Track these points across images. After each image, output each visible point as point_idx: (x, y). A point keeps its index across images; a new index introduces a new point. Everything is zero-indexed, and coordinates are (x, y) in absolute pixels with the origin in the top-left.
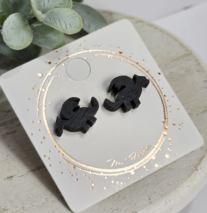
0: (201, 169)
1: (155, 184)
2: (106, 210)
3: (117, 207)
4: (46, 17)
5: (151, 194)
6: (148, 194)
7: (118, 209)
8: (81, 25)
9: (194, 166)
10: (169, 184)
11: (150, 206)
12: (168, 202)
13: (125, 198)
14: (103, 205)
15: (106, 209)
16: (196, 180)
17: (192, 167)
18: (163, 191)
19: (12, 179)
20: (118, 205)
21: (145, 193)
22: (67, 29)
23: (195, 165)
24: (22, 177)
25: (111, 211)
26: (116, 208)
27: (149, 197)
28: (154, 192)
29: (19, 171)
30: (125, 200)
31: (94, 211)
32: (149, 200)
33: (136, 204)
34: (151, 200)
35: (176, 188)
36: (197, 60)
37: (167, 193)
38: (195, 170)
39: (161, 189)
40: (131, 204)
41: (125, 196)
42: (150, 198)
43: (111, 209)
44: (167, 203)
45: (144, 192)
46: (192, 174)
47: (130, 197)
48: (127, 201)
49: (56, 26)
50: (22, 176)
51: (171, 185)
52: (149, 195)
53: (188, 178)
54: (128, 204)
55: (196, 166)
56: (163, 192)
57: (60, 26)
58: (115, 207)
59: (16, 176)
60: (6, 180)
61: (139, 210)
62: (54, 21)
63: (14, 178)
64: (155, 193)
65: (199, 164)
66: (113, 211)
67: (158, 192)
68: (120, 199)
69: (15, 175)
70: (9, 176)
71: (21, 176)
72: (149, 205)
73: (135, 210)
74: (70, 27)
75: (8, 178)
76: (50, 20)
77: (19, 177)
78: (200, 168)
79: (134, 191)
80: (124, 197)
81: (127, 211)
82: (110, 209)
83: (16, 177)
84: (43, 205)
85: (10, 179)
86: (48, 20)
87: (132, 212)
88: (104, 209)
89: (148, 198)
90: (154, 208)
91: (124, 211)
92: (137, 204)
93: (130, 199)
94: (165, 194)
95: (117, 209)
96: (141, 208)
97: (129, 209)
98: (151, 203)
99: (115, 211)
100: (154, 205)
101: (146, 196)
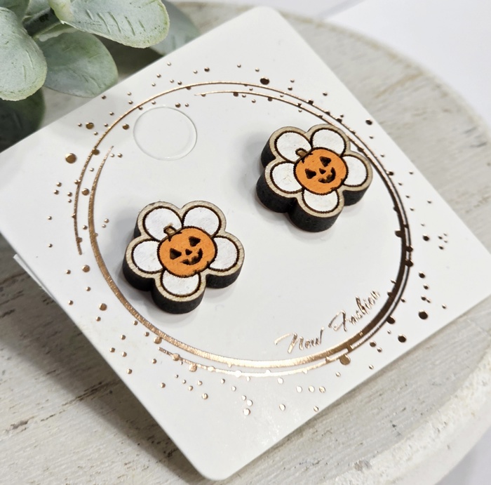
1: (399, 390)
2: (289, 469)
3: (314, 459)
5: (394, 414)
6: (388, 416)
7: (318, 463)
8: (166, 24)
11: (399, 444)
12: (440, 427)
13: (331, 433)
14: (277, 459)
15: (287, 467)
18: (424, 402)
20: (316, 452)
21: (378, 414)
25: (303, 470)
26: (312, 461)
27: (391, 421)
28: (402, 409)
29: (40, 407)
30: (333, 439)
31: (256, 476)
32: (394, 429)
33: (362, 444)
34: (398, 429)
35: (454, 390)
36: (438, 86)
37: (434, 405)
39: (419, 399)
40: (350, 446)
41: (329, 429)
42: (394, 423)
43: (300, 464)
44: (439, 431)
45: (375, 411)
47: (343, 429)
48: (336, 440)
49: (106, 31)
51: (440, 384)
52: (391, 417)
54: (341, 446)
56: (424, 405)
57: (117, 28)
58: (310, 459)
60: (10, 432)
61: (374, 457)
62: (97, 19)
64: (405, 409)
66: (307, 469)
67: (413, 408)
68: (319, 438)
69: (32, 418)
72: (397, 442)
73: (363, 458)
74: (141, 28)
79: (350, 412)
80: (328, 431)
81: (342, 463)
82: (298, 466)
84: (122, 479)
86: (83, 18)
87: (356, 464)
88: (282, 469)
89: (390, 425)
90: (409, 448)
91: (336, 464)
92: (364, 442)
93: (343, 434)
94: (431, 408)
95: (316, 461)
96: (376, 452)
97: (347, 458)
98: (399, 434)
99: (313, 470)
100: (409, 439)
101: (382, 422)
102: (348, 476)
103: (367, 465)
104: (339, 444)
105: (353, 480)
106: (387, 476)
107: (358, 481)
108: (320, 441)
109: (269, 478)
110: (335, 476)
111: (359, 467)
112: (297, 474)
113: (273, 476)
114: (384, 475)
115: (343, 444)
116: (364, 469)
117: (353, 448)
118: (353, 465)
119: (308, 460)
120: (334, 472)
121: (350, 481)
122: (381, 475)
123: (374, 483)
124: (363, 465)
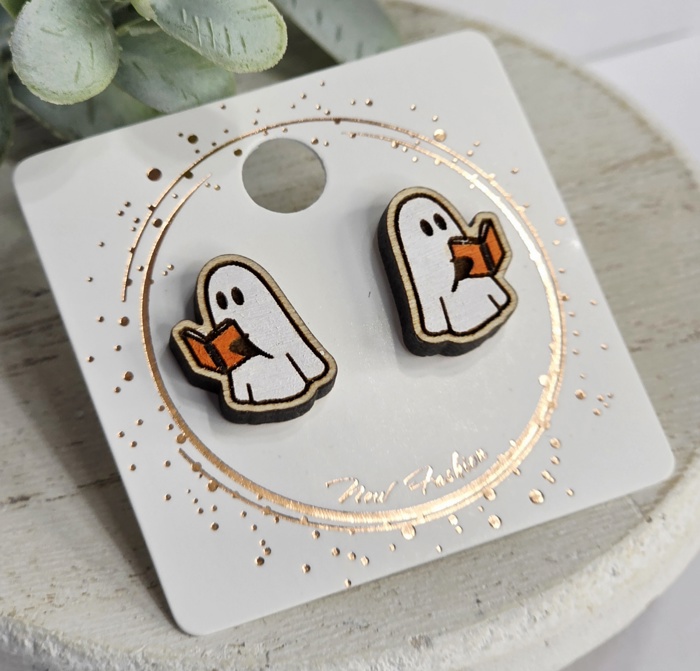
0: (663, 518)
1: (500, 557)
2: (329, 627)
3: (364, 621)
4: (169, 8)
5: (484, 587)
6: (476, 587)
7: (366, 627)
8: (280, 48)
9: (640, 507)
10: (548, 560)
11: (478, 625)
12: (538, 615)
13: (396, 593)
14: (318, 611)
15: (327, 623)
16: (643, 553)
17: (635, 509)
18: (526, 579)
19: (25, 506)
20: (369, 613)
21: (463, 581)
22: (229, 52)
23: (645, 505)
24: (58, 501)
25: (345, 632)
26: (361, 623)
27: (476, 595)
29: (50, 483)
30: (396, 601)
31: (285, 626)
32: (476, 605)
33: (430, 615)
34: (481, 605)
35: (571, 572)
37: (537, 587)
38: (641, 521)
39: (522, 575)
40: (414, 615)
41: (395, 587)
42: (479, 598)
43: (344, 623)
44: (535, 620)
45: (461, 578)
46: (630, 531)
47: (413, 592)
48: (400, 604)
49: (196, 41)
50: (61, 497)
51: (556, 562)
52: (479, 589)
53: (615, 543)
54: (403, 612)
55: (646, 508)
57: (210, 41)
58: (358, 620)
59: (41, 497)
60: (6, 506)
61: (440, 634)
62: (190, 22)
63: (32, 503)
64: (499, 583)
65: (657, 502)
66: (351, 631)
68: (378, 596)
69: (38, 494)
70: (15, 494)
71: (55, 499)
72: (474, 623)
73: (425, 634)
74: (242, 48)
75: (13, 501)
76: (179, 19)
77: (48, 500)
78: (660, 515)
79: (429, 572)
80: (393, 590)
81: (397, 633)
82: (340, 626)
83: (39, 501)
84: (120, 594)
85: (19, 504)
86: (174, 17)
87: (414, 639)
88: (320, 625)
89: (473, 599)
90: (488, 633)
91: (389, 633)
92: (433, 613)
93: (411, 598)
94: (534, 589)
95: (365, 624)
96: (444, 629)
97: (405, 629)
98: (481, 613)
99: (357, 633)
100: (492, 622)
101: (466, 593)
102: (400, 652)
103: (428, 642)
104: (401, 610)
105: (404, 658)
106: (452, 662)
107: (410, 659)
108: (378, 600)
109: (300, 632)
110: (382, 649)
111: (416, 644)
112: (336, 635)
113: (305, 631)
114: (448, 661)
115: (406, 610)
116: (422, 647)
117: (417, 618)
118: (410, 639)
119: (356, 621)
120: (383, 643)
121: (401, 659)
122: (444, 660)
123: (432, 667)
124: (423, 641)
